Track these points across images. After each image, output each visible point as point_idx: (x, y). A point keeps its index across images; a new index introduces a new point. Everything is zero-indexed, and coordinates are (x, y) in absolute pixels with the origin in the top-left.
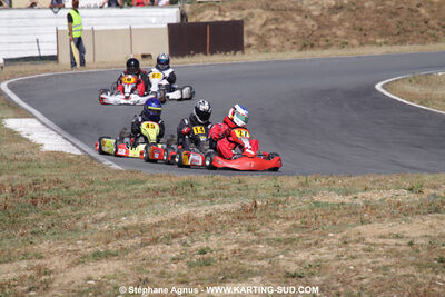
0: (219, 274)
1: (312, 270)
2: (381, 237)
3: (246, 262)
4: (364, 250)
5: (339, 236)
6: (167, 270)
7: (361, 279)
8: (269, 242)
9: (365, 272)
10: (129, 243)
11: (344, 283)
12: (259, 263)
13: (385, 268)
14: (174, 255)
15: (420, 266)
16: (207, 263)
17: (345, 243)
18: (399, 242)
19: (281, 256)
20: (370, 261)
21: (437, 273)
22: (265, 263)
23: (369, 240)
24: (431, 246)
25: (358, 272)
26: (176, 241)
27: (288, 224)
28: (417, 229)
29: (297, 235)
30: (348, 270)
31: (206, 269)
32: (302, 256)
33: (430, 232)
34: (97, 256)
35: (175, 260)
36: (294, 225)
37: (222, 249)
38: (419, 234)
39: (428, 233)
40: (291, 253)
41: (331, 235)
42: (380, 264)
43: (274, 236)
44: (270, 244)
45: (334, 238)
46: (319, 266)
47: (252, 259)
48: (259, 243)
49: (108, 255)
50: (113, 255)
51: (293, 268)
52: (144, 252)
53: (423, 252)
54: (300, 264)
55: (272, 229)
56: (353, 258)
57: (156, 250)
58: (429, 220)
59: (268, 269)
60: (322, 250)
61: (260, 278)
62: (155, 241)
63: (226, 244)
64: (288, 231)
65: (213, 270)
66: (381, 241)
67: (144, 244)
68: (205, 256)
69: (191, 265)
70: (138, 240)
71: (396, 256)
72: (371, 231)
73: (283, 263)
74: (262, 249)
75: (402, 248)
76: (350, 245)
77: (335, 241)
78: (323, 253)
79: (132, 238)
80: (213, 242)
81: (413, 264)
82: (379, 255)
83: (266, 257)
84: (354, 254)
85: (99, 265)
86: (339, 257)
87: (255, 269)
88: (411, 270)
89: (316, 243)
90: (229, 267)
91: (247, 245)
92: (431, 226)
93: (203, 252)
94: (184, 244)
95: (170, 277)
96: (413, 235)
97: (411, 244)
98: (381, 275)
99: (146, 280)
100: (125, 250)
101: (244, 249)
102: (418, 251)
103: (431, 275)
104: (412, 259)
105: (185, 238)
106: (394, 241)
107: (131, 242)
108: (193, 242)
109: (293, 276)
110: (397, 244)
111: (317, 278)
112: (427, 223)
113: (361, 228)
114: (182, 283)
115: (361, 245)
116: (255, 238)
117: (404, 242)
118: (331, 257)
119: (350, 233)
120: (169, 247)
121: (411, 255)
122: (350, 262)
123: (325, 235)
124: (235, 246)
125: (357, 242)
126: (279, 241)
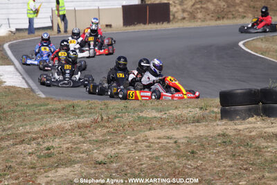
0: (56, 163)
1: (112, 160)
2: (159, 138)
3: (73, 155)
4: (146, 146)
5: (133, 138)
6: (25, 161)
7: (142, 164)
8: (90, 142)
9: (145, 160)
11: (131, 168)
12: (81, 155)
13: (157, 157)
14: (30, 151)
15: (178, 156)
16: (49, 156)
17: (136, 142)
18: (169, 141)
19: (95, 151)
20: (148, 153)
21: (188, 160)
22: (84, 155)
23: (151, 140)
24: (188, 144)
25: (140, 160)
26: (34, 142)
27: (106, 131)
28: (181, 133)
29: (109, 137)
30: (134, 160)
31: (48, 160)
32: (108, 150)
33: (189, 135)
35: (30, 154)
36: (108, 132)
37: (60, 147)
38: (182, 136)
39: (188, 136)
40: (101, 149)
41: (129, 137)
42: (154, 155)
43: (94, 138)
44: (91, 144)
45: (130, 139)
46: (117, 157)
47: (78, 153)
48: (84, 143)
51: (101, 158)
52: (13, 149)
53: (182, 147)
54: (106, 155)
55: (94, 134)
56: (139, 151)
57: (20, 148)
58: (190, 127)
59: (86, 159)
60: (121, 147)
61: (80, 165)
62: (22, 142)
63: (64, 144)
64: (104, 135)
65: (52, 160)
66: (158, 140)
67: (14, 144)
68: (50, 151)
69: (39, 157)
70: (11, 142)
71: (165, 150)
72: (151, 135)
73: (95, 155)
74: (85, 146)
75: (170, 145)
76: (139, 143)
77: (130, 141)
78: (122, 149)
79: (9, 140)
80: (56, 142)
81: (175, 154)
82: (155, 150)
83: (86, 151)
84: (140, 149)
86: (130, 151)
87: (78, 159)
88: (173, 159)
89: (118, 142)
90: (62, 158)
91: (77, 144)
92: (191, 131)
93: (48, 149)
94: (38, 144)
95: (25, 165)
96: (179, 137)
97: (176, 142)
98: (154, 162)
99: (10, 167)
100: (2, 148)
101: (75, 146)
102: (179, 147)
103: (184, 162)
104: (175, 151)
105: (40, 140)
106: (166, 141)
107: (7, 143)
108: (44, 142)
109: (100, 164)
110: (167, 143)
111: (114, 165)
112: (189, 129)
113: (148, 133)
114: (32, 168)
115: (145, 143)
116: (82, 139)
117: (172, 141)
118: (125, 151)
119: (141, 136)
120: (29, 146)
121: (174, 149)
122: (136, 154)
123: (125, 137)
124: (69, 145)
125: (143, 141)
126: (97, 141)
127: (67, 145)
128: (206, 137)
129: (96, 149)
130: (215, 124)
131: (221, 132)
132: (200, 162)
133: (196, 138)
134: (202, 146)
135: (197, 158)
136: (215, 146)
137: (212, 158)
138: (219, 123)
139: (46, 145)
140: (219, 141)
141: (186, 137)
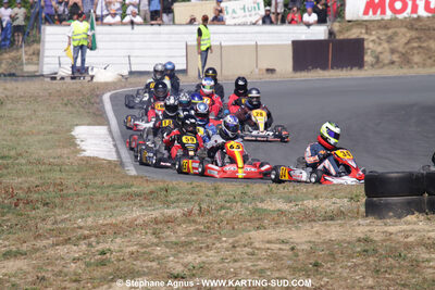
0: (110, 274)
1: (194, 272)
2: (269, 242)
3: (138, 263)
4: (248, 254)
5: (231, 240)
6: (65, 270)
8: (167, 245)
9: (243, 274)
10: (40, 244)
12: (150, 264)
13: (262, 271)
14: (77, 255)
15: (295, 270)
16: (103, 263)
17: (234, 247)
18: (283, 247)
19: (171, 258)
20: (250, 264)
21: (309, 276)
22: (154, 264)
23: (257, 245)
24: (311, 252)
25: (236, 275)
26: (82, 242)
27: (193, 228)
28: (302, 236)
29: (195, 238)
30: (228, 273)
31: (100, 269)
32: (190, 258)
34: (7, 255)
35: (75, 260)
36: (197, 230)
37: (121, 251)
40: (181, 255)
41: (224, 239)
42: (258, 268)
43: (174, 239)
44: (167, 247)
45: (226, 241)
46: (203, 268)
47: (145, 260)
48: (157, 245)
49: (17, 254)
50: (22, 254)
52: (51, 252)
53: (302, 257)
54: (186, 265)
56: (235, 261)
57: (62, 250)
58: (317, 227)
59: (156, 270)
60: (210, 254)
61: (146, 278)
62: (66, 242)
63: (127, 246)
65: (106, 270)
66: (268, 245)
67: (55, 245)
68: (104, 257)
69: (88, 265)
71: (276, 260)
72: (258, 236)
74: (158, 251)
75: (284, 253)
76: (238, 249)
77: (225, 245)
78: (212, 256)
79: (48, 239)
80: (115, 244)
81: (289, 267)
82: (260, 259)
83: (158, 258)
84: (237, 257)
85: (6, 263)
86: (223, 260)
87: (144, 269)
88: (286, 273)
89: (208, 246)
91: (146, 247)
92: (317, 233)
93: (103, 253)
94: (90, 245)
95: (66, 275)
96: (299, 241)
97: (293, 249)
99: (43, 278)
100: (38, 250)
101: (142, 251)
102: (297, 256)
104: (290, 263)
105: (93, 239)
106: (278, 246)
107: (45, 242)
108: (98, 243)
109: (176, 278)
110: (280, 249)
112: (315, 229)
113: (253, 234)
114: (75, 281)
115: (247, 249)
116: (155, 240)
117: (288, 247)
118: (216, 260)
119: (242, 238)
120: (75, 248)
121: (290, 259)
122: (231, 265)
123: (218, 239)
124: (134, 248)
125: (245, 246)
126: (176, 244)
127: (131, 249)
128: (339, 243)
129: (175, 256)
130: (355, 223)
131: (362, 236)
132: (325, 279)
133: (324, 243)
134: (332, 255)
135: (321, 273)
136: (350, 256)
137: (345, 275)
138: (361, 221)
139: (100, 247)
140: (359, 249)
141: (310, 242)
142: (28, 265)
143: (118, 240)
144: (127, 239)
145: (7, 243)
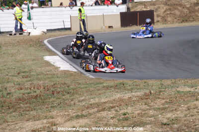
0: (132, 124)
1: (173, 122)
3: (144, 118)
5: (186, 106)
6: (109, 123)
7: (196, 125)
8: (154, 109)
9: (198, 122)
10: (91, 111)
11: (188, 127)
12: (150, 119)
14: (112, 116)
16: (127, 119)
17: (189, 109)
19: (160, 116)
25: (194, 122)
26: (113, 109)
27: (163, 101)
29: (167, 106)
30: (190, 122)
31: (126, 122)
32: (169, 115)
34: (78, 117)
35: (112, 118)
36: (166, 102)
37: (133, 113)
40: (164, 114)
43: (157, 107)
45: (184, 107)
46: (177, 120)
47: (147, 117)
48: (150, 110)
49: (82, 116)
50: (85, 116)
51: (165, 121)
52: (98, 115)
54: (168, 119)
55: (156, 104)
56: (192, 116)
57: (104, 114)
59: (154, 121)
60: (178, 113)
61: (150, 126)
62: (104, 110)
63: (135, 111)
64: (163, 104)
65: (129, 122)
67: (99, 111)
68: (126, 116)
69: (119, 120)
70: (96, 109)
73: (160, 119)
74: (151, 112)
76: (191, 110)
77: (184, 108)
80: (129, 110)
83: (153, 116)
84: (193, 114)
85: (78, 121)
86: (186, 116)
87: (148, 121)
89: (176, 109)
90: (136, 121)
91: (145, 111)
93: (125, 114)
94: (116, 111)
95: (110, 126)
100: (90, 114)
101: (144, 112)
105: (117, 108)
107: (93, 110)
108: (120, 110)
109: (165, 125)
111: (176, 125)
113: (196, 102)
115: (196, 110)
116: (148, 107)
118: (182, 115)
119: (191, 105)
120: (110, 112)
122: (191, 118)
123: (180, 106)
124: (139, 111)
125: (194, 109)
126: (159, 109)
129: (161, 114)
139: (122, 111)
142: (90, 121)
143: (129, 108)
144: (134, 107)
145: (74, 111)
